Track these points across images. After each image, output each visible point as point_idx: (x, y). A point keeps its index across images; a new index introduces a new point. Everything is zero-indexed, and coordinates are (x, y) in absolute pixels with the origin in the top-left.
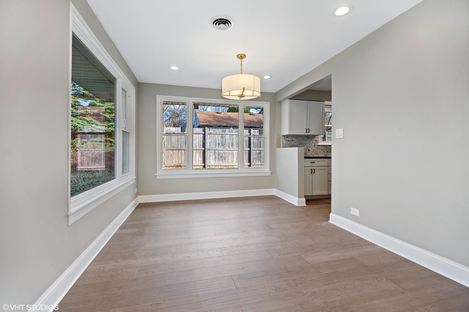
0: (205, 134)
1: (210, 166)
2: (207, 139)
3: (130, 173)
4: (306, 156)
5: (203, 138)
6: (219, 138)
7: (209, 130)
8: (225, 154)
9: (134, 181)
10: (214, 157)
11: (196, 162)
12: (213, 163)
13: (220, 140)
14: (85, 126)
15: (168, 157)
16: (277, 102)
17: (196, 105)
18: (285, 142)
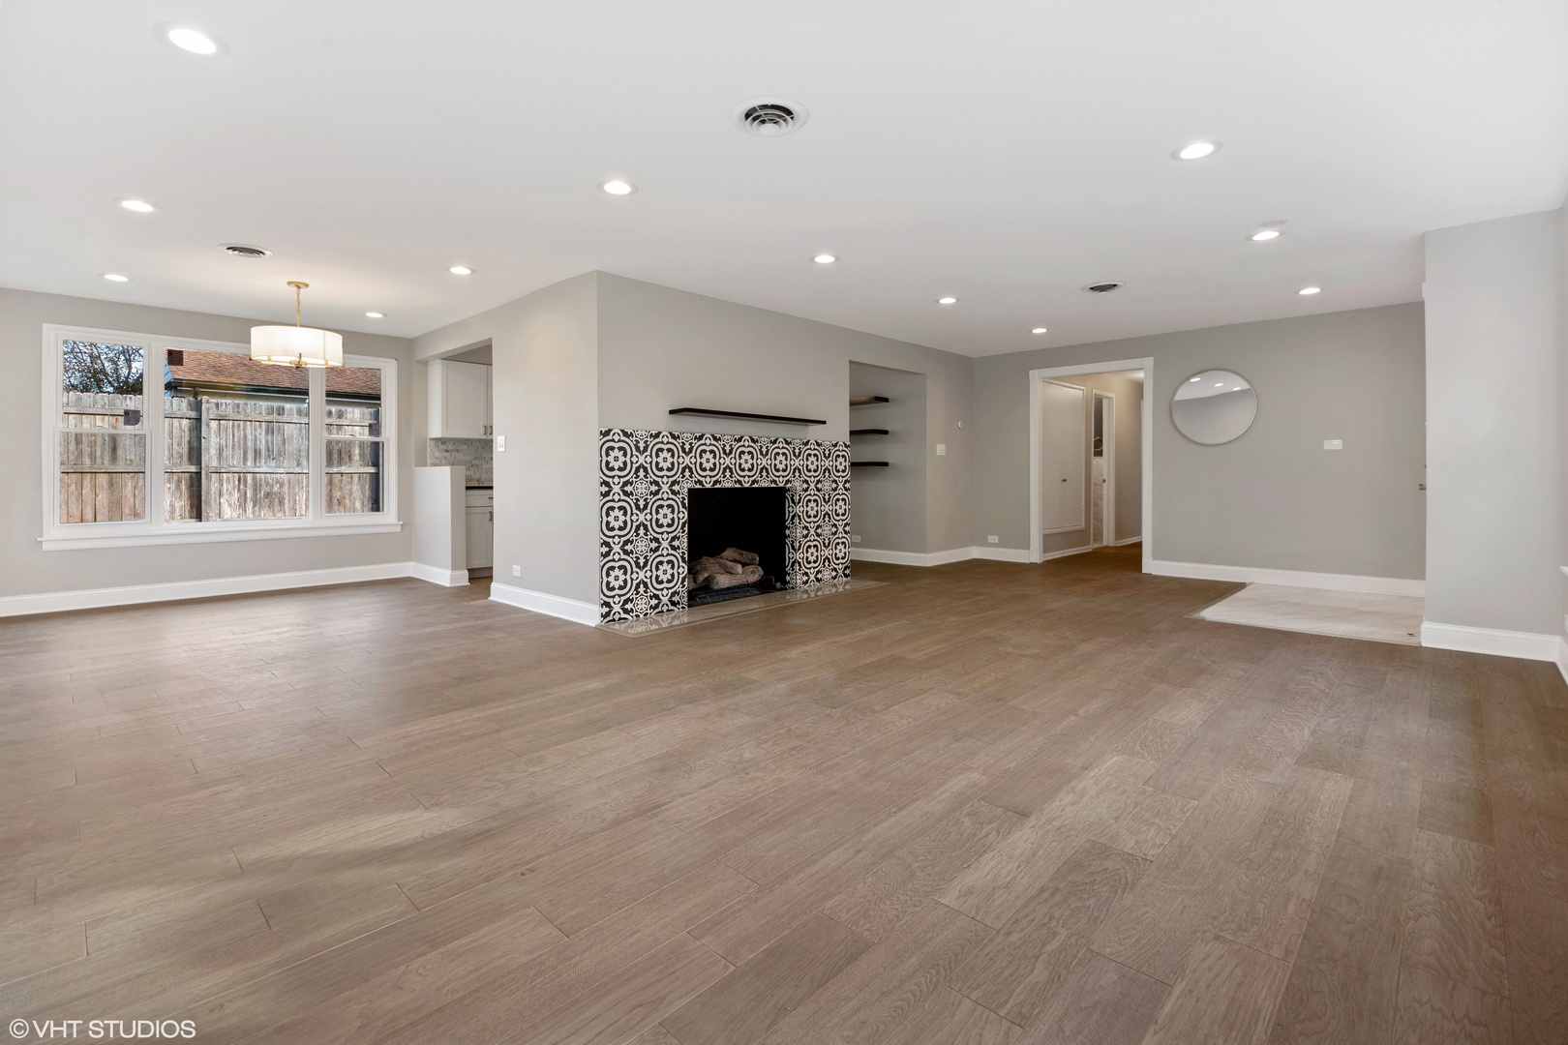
0: (199, 420)
2: (209, 435)
4: (467, 485)
5: (191, 431)
6: (259, 431)
7: (218, 405)
8: (281, 487)
10: (236, 495)
13: (264, 442)
16: (417, 361)
17: (174, 355)
18: (437, 454)
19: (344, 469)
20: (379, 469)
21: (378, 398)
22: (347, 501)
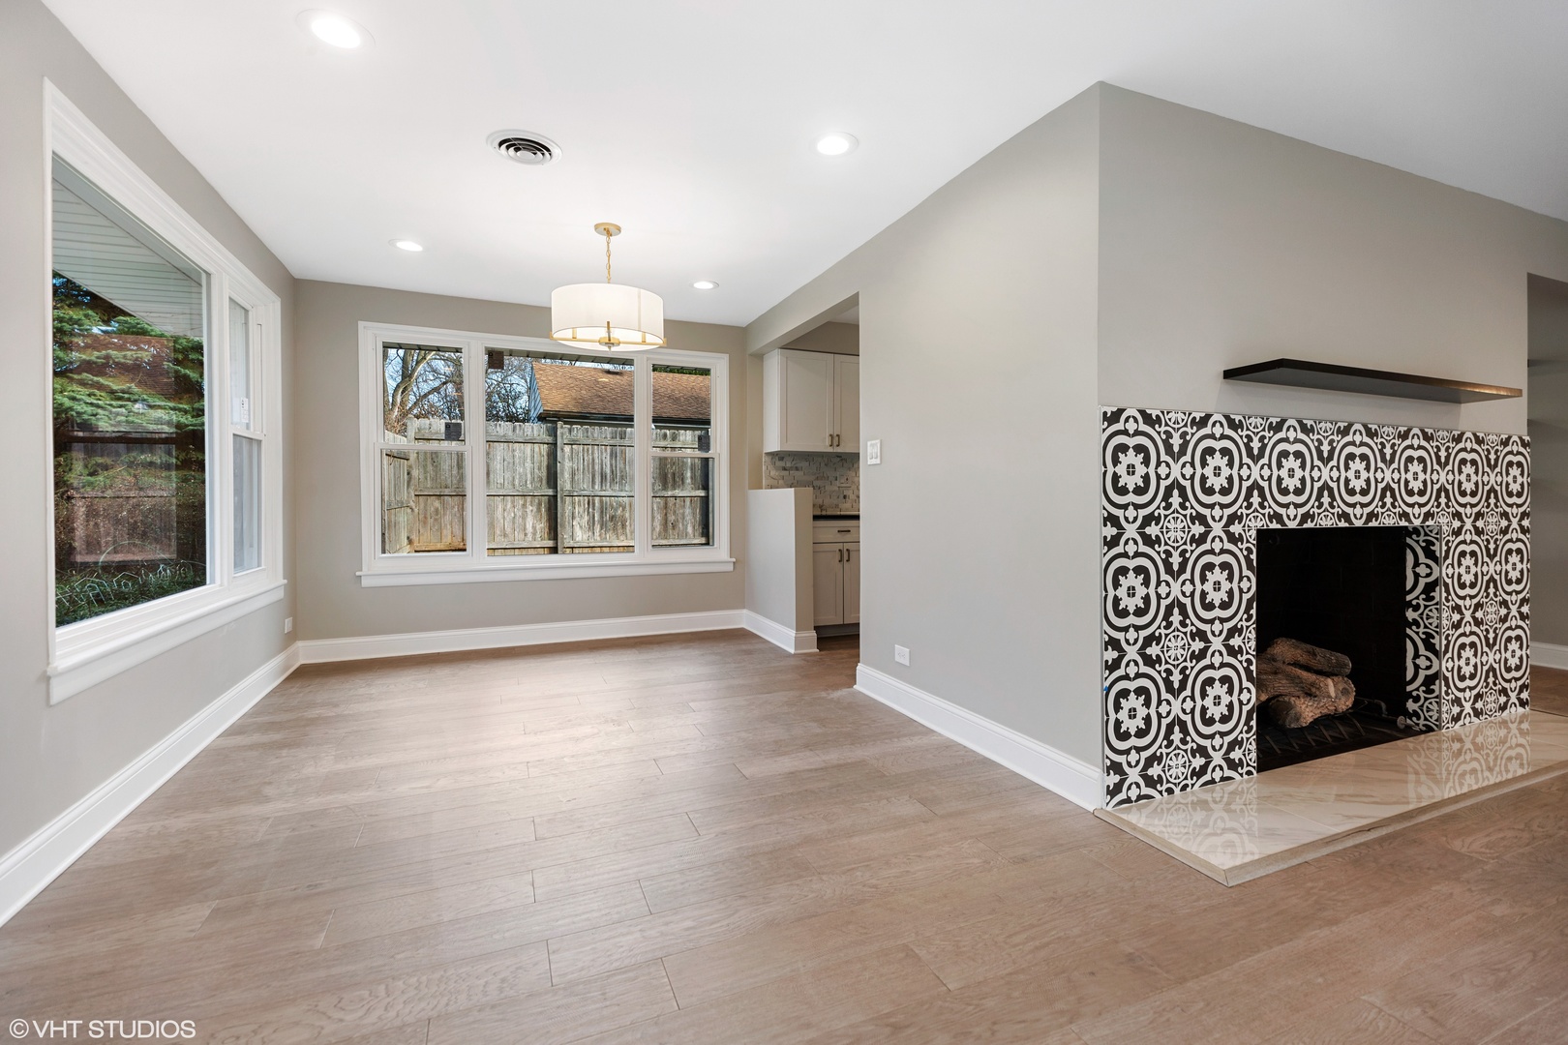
0: (555, 444)
1: (572, 548)
2: (563, 459)
3: (263, 567)
4: (818, 513)
5: (548, 455)
6: (604, 455)
7: (570, 431)
8: (623, 510)
9: (280, 594)
10: (586, 518)
11: (526, 535)
12: (585, 537)
13: (609, 466)
14: (100, 411)
15: (425, 518)
16: (751, 355)
17: (494, 357)
18: (773, 473)
19: (678, 492)
20: (708, 493)
21: (708, 422)
22: (681, 525)
